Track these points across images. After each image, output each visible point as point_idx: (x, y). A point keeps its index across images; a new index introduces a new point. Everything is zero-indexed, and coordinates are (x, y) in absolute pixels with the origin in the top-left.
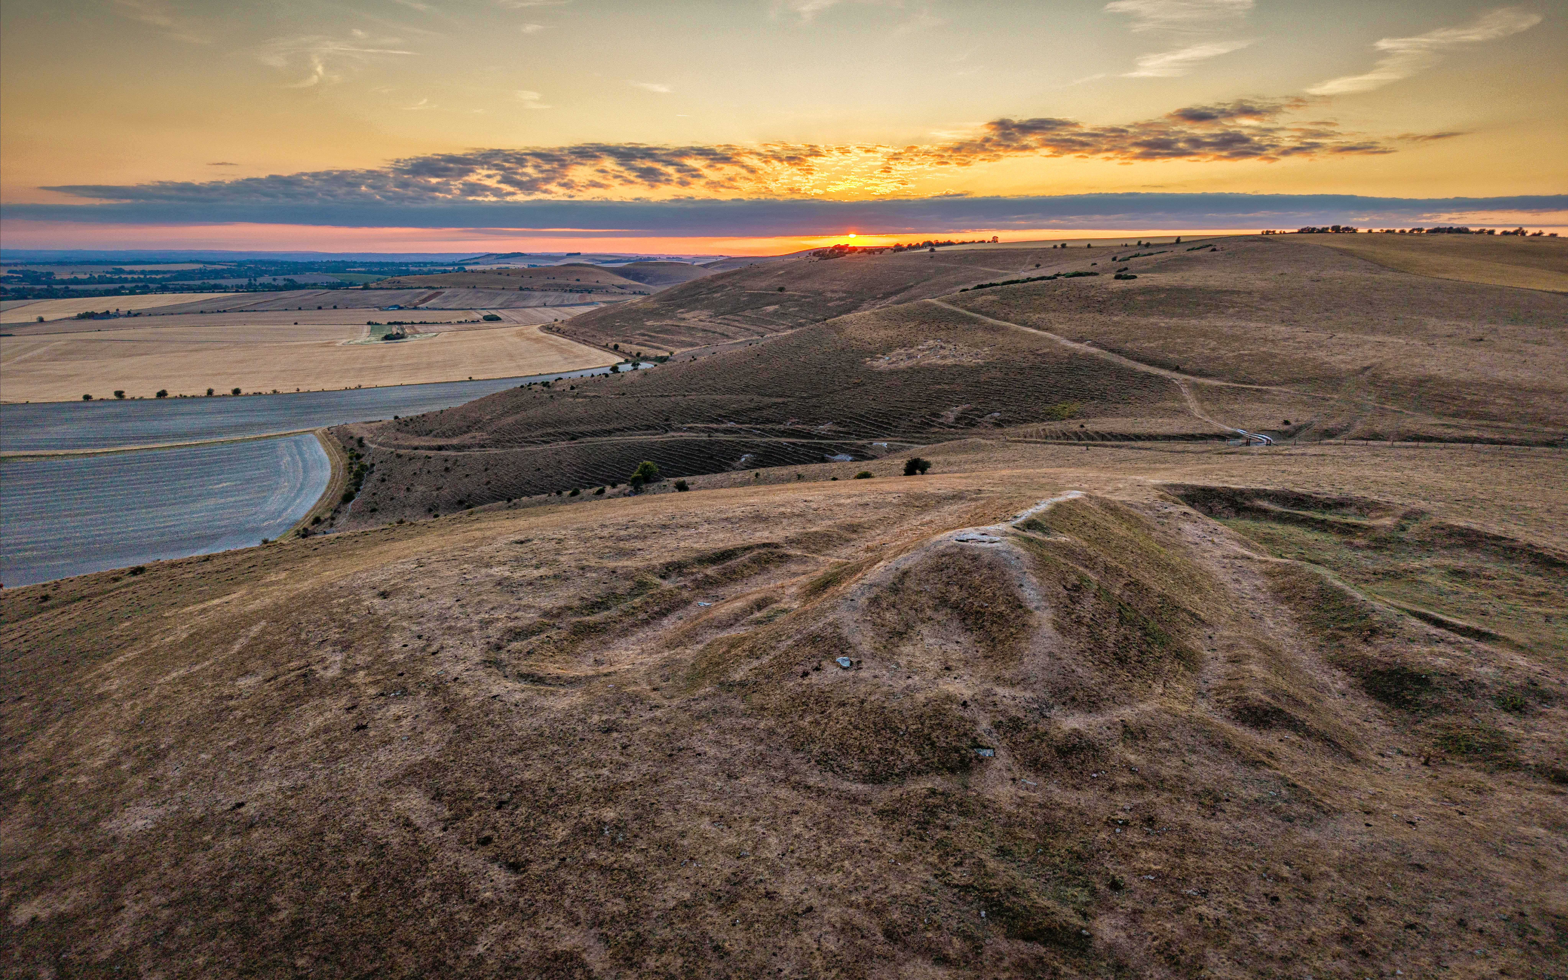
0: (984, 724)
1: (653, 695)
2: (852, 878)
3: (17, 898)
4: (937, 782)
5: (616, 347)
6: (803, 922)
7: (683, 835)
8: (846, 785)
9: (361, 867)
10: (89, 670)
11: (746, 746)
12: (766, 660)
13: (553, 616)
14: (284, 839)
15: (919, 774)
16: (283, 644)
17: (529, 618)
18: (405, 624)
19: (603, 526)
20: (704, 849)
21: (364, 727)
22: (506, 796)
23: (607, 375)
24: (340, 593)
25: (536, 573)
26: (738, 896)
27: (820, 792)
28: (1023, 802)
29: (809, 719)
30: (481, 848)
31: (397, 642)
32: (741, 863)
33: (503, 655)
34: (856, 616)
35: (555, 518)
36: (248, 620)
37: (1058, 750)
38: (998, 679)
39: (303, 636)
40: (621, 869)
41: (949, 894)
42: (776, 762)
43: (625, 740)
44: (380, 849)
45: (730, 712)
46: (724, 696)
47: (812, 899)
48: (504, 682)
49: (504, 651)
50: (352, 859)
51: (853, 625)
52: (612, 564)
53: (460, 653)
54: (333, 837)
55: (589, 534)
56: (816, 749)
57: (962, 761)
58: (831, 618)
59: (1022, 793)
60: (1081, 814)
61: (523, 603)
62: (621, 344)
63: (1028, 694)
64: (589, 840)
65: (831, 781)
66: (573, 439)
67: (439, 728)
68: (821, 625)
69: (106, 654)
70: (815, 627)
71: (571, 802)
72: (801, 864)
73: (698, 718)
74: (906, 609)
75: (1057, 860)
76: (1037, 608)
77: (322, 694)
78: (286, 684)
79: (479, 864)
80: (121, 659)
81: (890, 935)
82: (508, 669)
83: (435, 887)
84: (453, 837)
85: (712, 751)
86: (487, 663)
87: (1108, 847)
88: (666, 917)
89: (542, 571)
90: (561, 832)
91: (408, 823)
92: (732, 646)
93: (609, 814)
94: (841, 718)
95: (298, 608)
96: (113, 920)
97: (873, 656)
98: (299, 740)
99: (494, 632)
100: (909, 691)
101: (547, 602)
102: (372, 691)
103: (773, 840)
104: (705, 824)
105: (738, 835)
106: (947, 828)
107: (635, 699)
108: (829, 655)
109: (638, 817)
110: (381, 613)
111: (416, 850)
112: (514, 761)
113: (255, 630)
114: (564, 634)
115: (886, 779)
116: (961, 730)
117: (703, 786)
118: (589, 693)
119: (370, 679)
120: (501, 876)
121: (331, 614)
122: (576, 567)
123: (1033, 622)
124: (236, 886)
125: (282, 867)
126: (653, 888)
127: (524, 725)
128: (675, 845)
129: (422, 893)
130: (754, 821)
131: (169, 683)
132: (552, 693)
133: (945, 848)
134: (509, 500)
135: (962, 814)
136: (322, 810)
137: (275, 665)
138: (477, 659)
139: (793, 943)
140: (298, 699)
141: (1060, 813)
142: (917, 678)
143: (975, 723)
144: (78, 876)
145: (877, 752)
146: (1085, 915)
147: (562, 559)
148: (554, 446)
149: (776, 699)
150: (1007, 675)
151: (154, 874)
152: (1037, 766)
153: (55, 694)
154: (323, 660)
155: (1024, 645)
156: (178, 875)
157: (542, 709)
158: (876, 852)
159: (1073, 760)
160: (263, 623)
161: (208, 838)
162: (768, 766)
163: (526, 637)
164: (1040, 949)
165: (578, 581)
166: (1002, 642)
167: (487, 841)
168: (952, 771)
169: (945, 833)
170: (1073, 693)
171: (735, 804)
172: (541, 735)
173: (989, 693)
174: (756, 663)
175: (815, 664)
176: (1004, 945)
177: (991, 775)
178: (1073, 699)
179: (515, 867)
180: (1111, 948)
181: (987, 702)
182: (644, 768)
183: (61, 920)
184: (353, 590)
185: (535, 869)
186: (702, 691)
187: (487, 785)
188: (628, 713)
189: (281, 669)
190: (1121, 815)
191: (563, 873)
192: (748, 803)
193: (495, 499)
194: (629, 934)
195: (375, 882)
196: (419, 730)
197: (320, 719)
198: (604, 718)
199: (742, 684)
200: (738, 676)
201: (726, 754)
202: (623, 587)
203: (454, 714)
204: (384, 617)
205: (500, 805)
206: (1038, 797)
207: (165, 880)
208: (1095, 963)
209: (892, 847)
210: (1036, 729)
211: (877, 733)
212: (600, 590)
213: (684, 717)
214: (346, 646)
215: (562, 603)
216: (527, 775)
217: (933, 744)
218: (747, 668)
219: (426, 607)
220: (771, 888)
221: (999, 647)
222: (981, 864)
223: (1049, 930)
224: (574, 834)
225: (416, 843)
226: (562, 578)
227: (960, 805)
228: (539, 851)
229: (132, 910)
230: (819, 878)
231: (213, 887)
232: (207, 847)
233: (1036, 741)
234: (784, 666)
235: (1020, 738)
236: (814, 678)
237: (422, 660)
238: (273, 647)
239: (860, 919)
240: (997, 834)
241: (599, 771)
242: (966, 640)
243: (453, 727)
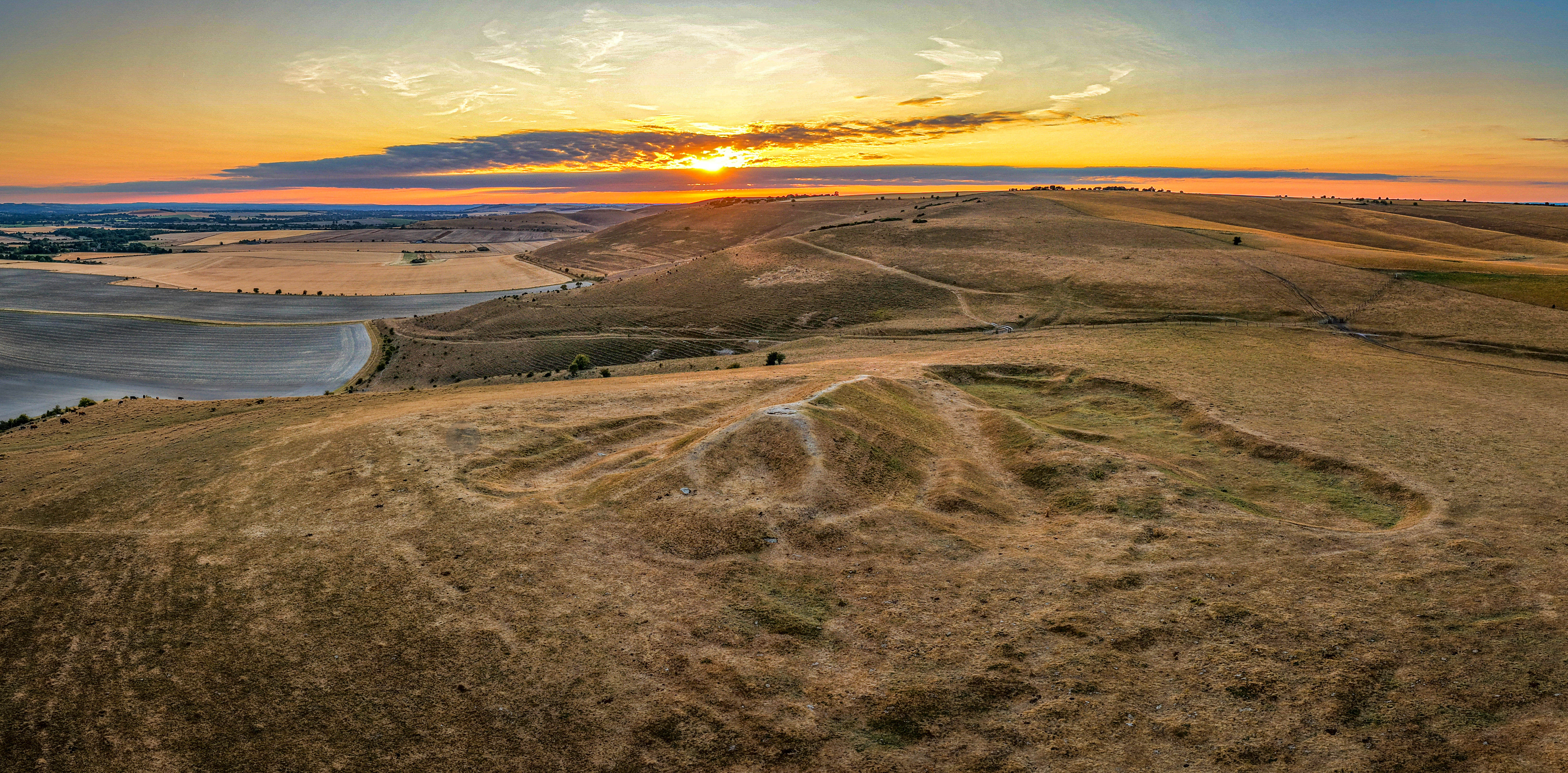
0: (772, 524)
1: (559, 506)
2: (676, 607)
3: (200, 553)
4: (739, 558)
5: (567, 270)
6: (640, 628)
7: (569, 582)
8: (678, 560)
9: (373, 576)
10: (238, 453)
11: (615, 538)
12: (635, 489)
13: (501, 455)
14: (332, 555)
15: (727, 553)
16: (340, 455)
17: (485, 455)
18: (410, 452)
19: (540, 400)
20: (582, 590)
21: (381, 506)
22: (461, 553)
23: (558, 292)
24: (374, 430)
25: (493, 428)
26: (601, 613)
27: (661, 564)
28: (792, 566)
29: (659, 523)
30: (443, 577)
31: (404, 462)
32: (605, 598)
33: (467, 476)
34: (697, 463)
35: (510, 393)
36: (321, 439)
37: (818, 537)
38: (785, 499)
39: (351, 452)
40: (528, 596)
41: (737, 614)
42: (635, 547)
43: (538, 530)
44: (385, 569)
45: (608, 519)
46: (605, 509)
47: (649, 616)
48: (466, 491)
49: (468, 474)
50: (368, 572)
51: (693, 468)
52: (541, 425)
53: (441, 472)
54: (358, 559)
55: (530, 405)
56: (662, 541)
57: (756, 546)
58: (680, 464)
59: (791, 562)
60: (828, 570)
61: (483, 446)
62: (570, 268)
63: (802, 506)
64: (510, 579)
65: (669, 558)
66: (532, 336)
67: (425, 512)
68: (673, 468)
69: (246, 446)
70: (669, 469)
71: (501, 559)
72: (644, 600)
73: (587, 521)
74: (731, 458)
75: (808, 594)
76: (814, 454)
77: (359, 485)
78: (340, 477)
79: (441, 584)
80: (254, 450)
81: (695, 634)
82: (469, 485)
83: (414, 592)
84: (427, 570)
85: (593, 539)
86: (457, 480)
87: (841, 585)
88: (554, 621)
89: (497, 427)
90: (493, 574)
91: (401, 559)
92: (614, 480)
93: (524, 567)
94: (679, 523)
95: (349, 436)
96: (243, 574)
97: (705, 487)
98: (344, 508)
99: (463, 462)
100: (726, 508)
101: (498, 447)
102: (388, 487)
103: (627, 588)
104: (585, 578)
105: (605, 584)
106: (741, 581)
107: (547, 507)
108: (676, 487)
109: (542, 571)
110: (396, 444)
111: (405, 572)
112: (467, 535)
113: (325, 445)
114: (507, 467)
115: (705, 557)
116: (757, 529)
117: (586, 558)
118: (518, 502)
119: (387, 481)
120: (454, 593)
121: (368, 441)
122: (519, 426)
123: (811, 463)
124: (305, 573)
125: (329, 569)
126: (547, 606)
127: (476, 516)
128: (563, 587)
129: (406, 594)
130: (616, 577)
131: (277, 467)
132: (495, 500)
133: (736, 592)
134: (485, 378)
135: (752, 574)
136: (354, 545)
137: (334, 466)
138: (451, 477)
139: (633, 637)
140: (345, 486)
141: (814, 571)
142: (732, 500)
143: (766, 524)
144: (228, 550)
145: (701, 542)
146: (820, 620)
147: (510, 420)
148: (518, 341)
149: (638, 512)
150: (790, 495)
151: (264, 559)
152: (804, 546)
153: (221, 462)
154: (361, 467)
155: (803, 477)
156: (276, 561)
157: (489, 508)
158: (693, 594)
159: (826, 541)
160: (329, 442)
161: (292, 547)
162: (629, 549)
163: (483, 466)
164: (789, 637)
165: (519, 435)
166: (790, 476)
167: (447, 574)
168: (748, 551)
169: (739, 584)
170: (832, 503)
171: (605, 568)
172: (487, 522)
173: (778, 507)
174: (628, 491)
175: (667, 492)
176: (767, 637)
177: (774, 553)
178: (831, 507)
179: (462, 589)
180: (832, 634)
181: (776, 512)
182: (549, 545)
183: (220, 568)
184: (382, 430)
185: (475, 590)
186: (591, 506)
187: (450, 546)
188: (541, 515)
189: (337, 469)
190: (852, 568)
191: (492, 594)
192: (613, 568)
193: (476, 376)
194: (530, 627)
195: (380, 584)
196: (413, 512)
197: (357, 499)
198: (527, 516)
199: (618, 503)
200: (615, 499)
201: (602, 541)
202: (548, 440)
203: (434, 506)
204: (398, 447)
205: (457, 557)
206: (802, 563)
207: (269, 562)
208: (821, 642)
209: (704, 592)
210: (805, 526)
211: (702, 531)
212: (532, 442)
213: (577, 519)
214: (375, 461)
215: (507, 448)
216: (476, 542)
217: (738, 537)
218: (622, 494)
219: (423, 443)
220: (622, 611)
221: (788, 479)
222: (759, 599)
223: (796, 628)
224: (501, 575)
225: (405, 569)
226: (509, 432)
227: (750, 569)
228: (478, 581)
229: (252, 572)
230: (654, 607)
231: (293, 571)
232: (291, 552)
233: (804, 533)
234: (647, 493)
235: (794, 531)
236: (665, 500)
237: (418, 474)
238: (333, 456)
239: (677, 626)
240: (772, 584)
241: (520, 545)
242: (768, 476)
243: (433, 513)
